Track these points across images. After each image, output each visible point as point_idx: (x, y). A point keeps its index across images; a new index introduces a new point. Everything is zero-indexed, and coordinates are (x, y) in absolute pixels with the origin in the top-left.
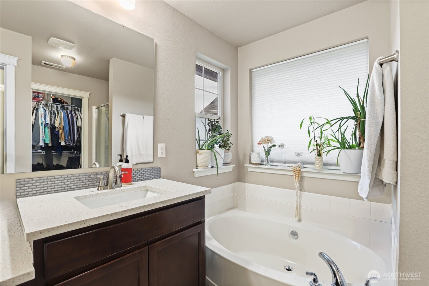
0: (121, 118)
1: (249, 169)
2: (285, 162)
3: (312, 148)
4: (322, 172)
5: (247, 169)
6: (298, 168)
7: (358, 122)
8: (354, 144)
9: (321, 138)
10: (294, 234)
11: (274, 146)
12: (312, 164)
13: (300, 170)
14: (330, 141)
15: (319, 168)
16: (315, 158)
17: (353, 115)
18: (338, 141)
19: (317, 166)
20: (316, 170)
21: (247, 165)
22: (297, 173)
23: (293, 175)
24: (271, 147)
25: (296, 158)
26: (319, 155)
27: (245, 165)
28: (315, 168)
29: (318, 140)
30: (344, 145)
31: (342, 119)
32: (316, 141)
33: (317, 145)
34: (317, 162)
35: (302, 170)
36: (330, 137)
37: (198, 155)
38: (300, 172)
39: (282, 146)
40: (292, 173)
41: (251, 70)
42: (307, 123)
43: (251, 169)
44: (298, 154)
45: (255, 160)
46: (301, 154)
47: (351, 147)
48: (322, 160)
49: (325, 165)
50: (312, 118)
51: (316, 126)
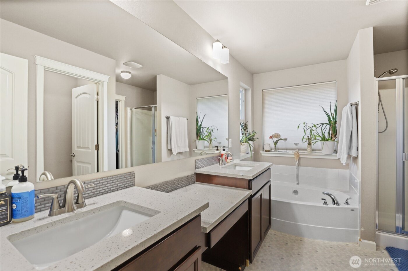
0: (166, 119)
1: (263, 155)
2: (287, 149)
3: (304, 140)
4: (312, 154)
5: (261, 154)
6: (297, 152)
7: (331, 126)
8: (329, 138)
9: (311, 135)
10: (296, 192)
11: (281, 139)
12: (306, 150)
13: (298, 154)
14: (316, 137)
15: (310, 152)
16: (308, 146)
17: (328, 122)
18: (321, 137)
19: (309, 151)
20: (308, 153)
21: (261, 152)
22: (297, 156)
23: (294, 157)
24: (278, 140)
25: (295, 147)
26: (310, 144)
27: (260, 152)
28: (308, 152)
29: (310, 136)
30: (324, 139)
31: (323, 124)
32: (308, 137)
33: (308, 139)
34: (309, 148)
35: (300, 153)
36: (316, 135)
37: (241, 145)
38: (299, 155)
39: (285, 139)
40: (294, 156)
41: (263, 90)
42: (302, 126)
43: (264, 154)
44: (296, 144)
45: (267, 148)
46: (298, 144)
47: (327, 140)
48: (311, 148)
49: (313, 150)
50: (305, 123)
51: (308, 128)
